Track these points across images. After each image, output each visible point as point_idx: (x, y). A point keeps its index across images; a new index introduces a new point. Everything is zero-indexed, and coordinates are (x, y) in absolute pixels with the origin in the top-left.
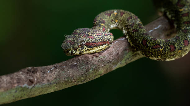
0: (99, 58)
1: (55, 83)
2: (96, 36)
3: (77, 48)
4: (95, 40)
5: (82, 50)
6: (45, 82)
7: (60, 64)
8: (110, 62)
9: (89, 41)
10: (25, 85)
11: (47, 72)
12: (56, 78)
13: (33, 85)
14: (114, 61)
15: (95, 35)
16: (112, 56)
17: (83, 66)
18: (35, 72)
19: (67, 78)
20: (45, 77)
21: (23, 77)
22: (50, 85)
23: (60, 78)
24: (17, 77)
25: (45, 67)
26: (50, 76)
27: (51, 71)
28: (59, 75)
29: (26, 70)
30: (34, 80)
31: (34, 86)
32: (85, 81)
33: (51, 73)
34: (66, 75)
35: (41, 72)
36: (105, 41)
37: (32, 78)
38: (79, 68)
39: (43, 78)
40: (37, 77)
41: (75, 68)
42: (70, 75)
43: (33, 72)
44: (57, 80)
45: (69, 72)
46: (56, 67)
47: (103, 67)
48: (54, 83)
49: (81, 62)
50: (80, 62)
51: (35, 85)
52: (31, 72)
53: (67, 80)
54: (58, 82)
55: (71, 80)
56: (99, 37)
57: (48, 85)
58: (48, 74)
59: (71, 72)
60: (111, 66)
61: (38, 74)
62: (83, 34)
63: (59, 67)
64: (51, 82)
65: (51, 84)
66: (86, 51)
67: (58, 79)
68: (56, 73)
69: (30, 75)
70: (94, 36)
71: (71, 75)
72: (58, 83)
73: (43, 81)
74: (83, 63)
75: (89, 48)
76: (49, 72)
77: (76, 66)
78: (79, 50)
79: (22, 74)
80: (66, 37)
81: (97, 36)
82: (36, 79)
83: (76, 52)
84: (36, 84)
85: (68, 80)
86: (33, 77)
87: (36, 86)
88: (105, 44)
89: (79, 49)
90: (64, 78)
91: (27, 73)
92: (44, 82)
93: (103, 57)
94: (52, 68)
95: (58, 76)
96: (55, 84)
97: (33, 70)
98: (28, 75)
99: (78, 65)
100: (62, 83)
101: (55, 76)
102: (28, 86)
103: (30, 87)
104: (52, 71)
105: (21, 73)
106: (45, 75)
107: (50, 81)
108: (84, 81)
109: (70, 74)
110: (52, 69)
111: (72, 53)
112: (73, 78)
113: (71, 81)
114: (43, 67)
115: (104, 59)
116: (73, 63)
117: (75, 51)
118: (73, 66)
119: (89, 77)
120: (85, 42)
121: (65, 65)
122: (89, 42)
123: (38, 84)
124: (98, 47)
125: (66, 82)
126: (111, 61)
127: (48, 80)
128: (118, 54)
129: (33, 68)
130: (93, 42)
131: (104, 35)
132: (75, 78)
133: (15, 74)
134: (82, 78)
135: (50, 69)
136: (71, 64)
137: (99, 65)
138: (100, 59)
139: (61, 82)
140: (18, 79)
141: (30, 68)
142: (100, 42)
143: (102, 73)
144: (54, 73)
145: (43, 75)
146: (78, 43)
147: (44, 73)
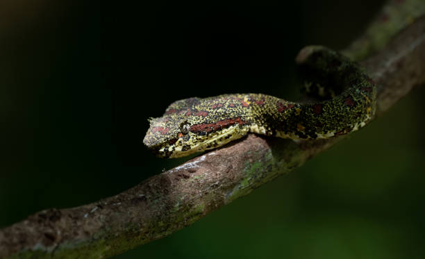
0: (190, 180)
1: (103, 238)
2: (212, 110)
3: (176, 140)
4: (210, 117)
5: (187, 143)
6: (81, 237)
7: (110, 199)
8: (217, 185)
9: (199, 121)
10: (38, 246)
11: (83, 216)
12: (103, 227)
13: (55, 245)
14: (225, 183)
15: (210, 109)
16: (218, 172)
17: (158, 198)
18: (55, 218)
19: (127, 225)
20: (80, 226)
21: (31, 230)
22: (92, 242)
23: (111, 227)
24: (17, 232)
25: (79, 208)
26: (90, 224)
27: (92, 215)
28: (110, 220)
29: (36, 216)
30: (56, 233)
31: (57, 248)
32: (169, 229)
33: (92, 217)
34: (123, 220)
35: (70, 219)
36: (231, 119)
37: (50, 231)
38: (150, 203)
39: (75, 228)
40: (60, 228)
41: (143, 203)
42: (132, 218)
43: (51, 219)
44: (105, 230)
45: (131, 213)
46: (100, 207)
47: (201, 197)
48: (100, 237)
49: (154, 191)
50: (150, 192)
51: (58, 244)
52: (48, 219)
53: (127, 229)
54: (109, 236)
55: (136, 229)
56: (218, 111)
57: (88, 241)
58: (85, 221)
59: (134, 212)
60: (218, 194)
61: (63, 222)
62: (186, 110)
63: (108, 204)
64: (93, 235)
65: (93, 239)
66: (195, 143)
67: (108, 229)
68: (102, 217)
69: (45, 226)
70: (208, 110)
71: (134, 220)
72: (109, 238)
73: (76, 234)
74: (158, 192)
75: (200, 137)
76: (86, 216)
77: (143, 199)
78: (180, 142)
79: (30, 225)
80: (151, 121)
81: (214, 109)
82: (59, 232)
83: (174, 148)
84: (62, 241)
85: (131, 230)
86: (52, 228)
87: (63, 246)
88: (233, 125)
89: (179, 140)
90: (120, 225)
91: (40, 222)
92: (78, 237)
93: (199, 176)
94: (92, 209)
95: (107, 222)
96: (103, 240)
97: (51, 214)
98: (42, 224)
99: (147, 197)
100: (119, 236)
101: (100, 224)
102: (43, 248)
103: (50, 249)
104: (93, 213)
105: (26, 222)
106: (79, 223)
107: (91, 234)
108: (166, 230)
109: (133, 216)
110: (92, 211)
111: (167, 151)
112: (141, 224)
113: (136, 232)
114: (74, 209)
115: (202, 181)
116: (137, 194)
117: (172, 147)
118: (137, 201)
119: (176, 222)
120: (190, 124)
121: (120, 200)
122: (199, 123)
123: (66, 242)
124: (220, 133)
125: (126, 233)
126: (217, 183)
127: (87, 233)
128: (231, 167)
129: (52, 211)
130: (206, 123)
131: (229, 106)
132: (145, 225)
133: (15, 226)
134: (161, 224)
135: (89, 211)
136: (132, 197)
137: (194, 194)
138: (193, 182)
139: (117, 234)
140: (21, 235)
141: (44, 212)
142: (222, 120)
143: (203, 210)
144: (97, 217)
145: (75, 222)
146: (176, 129)
147: (76, 219)
